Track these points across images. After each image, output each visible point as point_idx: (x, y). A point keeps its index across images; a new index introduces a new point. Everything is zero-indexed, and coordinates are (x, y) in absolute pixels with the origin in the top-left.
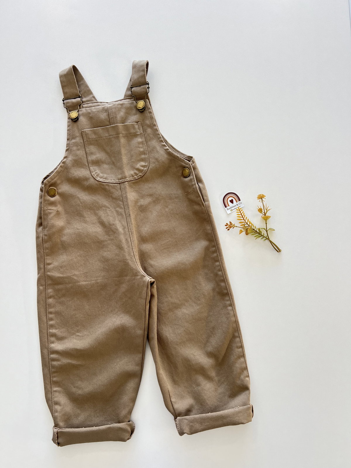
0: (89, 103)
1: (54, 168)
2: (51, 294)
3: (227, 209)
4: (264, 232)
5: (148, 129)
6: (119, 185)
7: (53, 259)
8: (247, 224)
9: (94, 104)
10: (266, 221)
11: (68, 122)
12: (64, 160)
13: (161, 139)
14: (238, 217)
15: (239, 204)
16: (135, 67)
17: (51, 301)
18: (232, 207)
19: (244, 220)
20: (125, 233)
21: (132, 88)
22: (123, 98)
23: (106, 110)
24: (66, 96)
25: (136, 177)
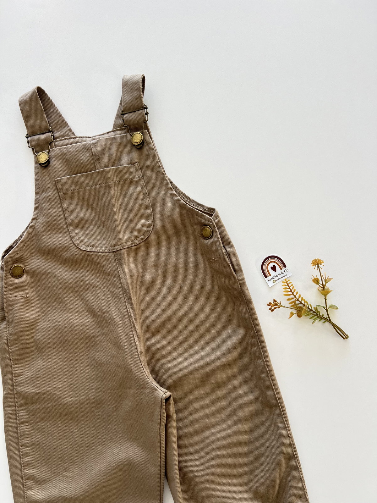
0: (64, 140)
1: (19, 235)
2: (25, 418)
3: (268, 280)
4: (323, 312)
5: (150, 173)
6: (112, 254)
7: (25, 367)
8: (298, 300)
9: (71, 140)
10: (325, 297)
11: (36, 168)
12: (33, 223)
13: (168, 186)
14: (285, 291)
15: (284, 272)
16: (126, 85)
17: (24, 427)
18: (275, 277)
19: (293, 295)
20: (124, 324)
21: (123, 115)
22: (112, 130)
23: (88, 149)
24: (31, 131)
25: (136, 241)
